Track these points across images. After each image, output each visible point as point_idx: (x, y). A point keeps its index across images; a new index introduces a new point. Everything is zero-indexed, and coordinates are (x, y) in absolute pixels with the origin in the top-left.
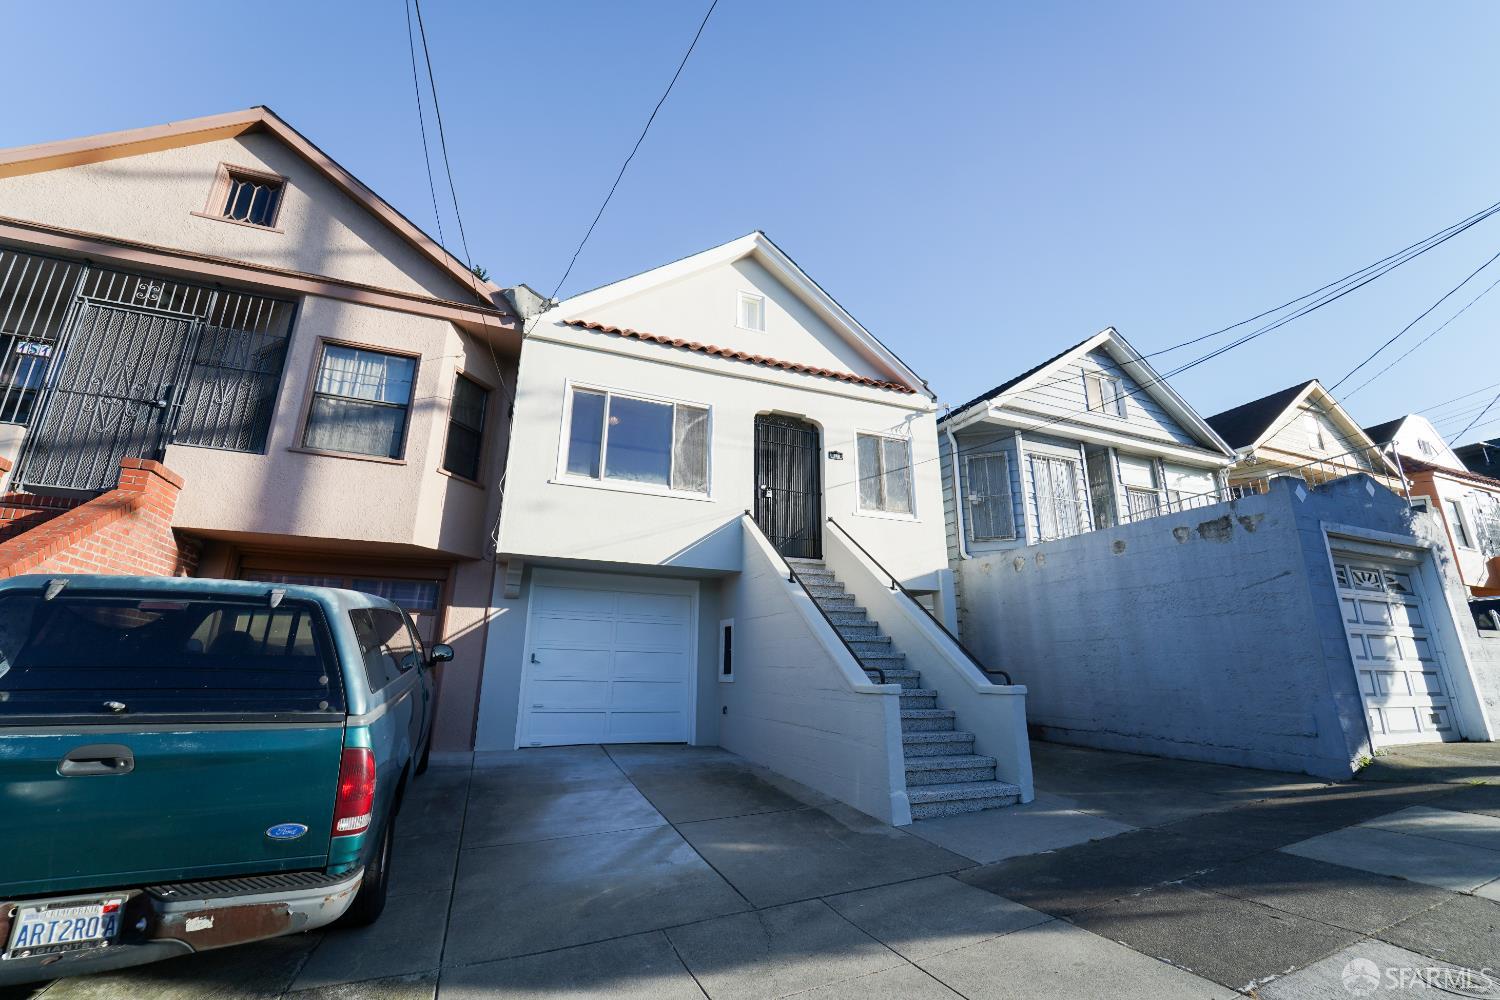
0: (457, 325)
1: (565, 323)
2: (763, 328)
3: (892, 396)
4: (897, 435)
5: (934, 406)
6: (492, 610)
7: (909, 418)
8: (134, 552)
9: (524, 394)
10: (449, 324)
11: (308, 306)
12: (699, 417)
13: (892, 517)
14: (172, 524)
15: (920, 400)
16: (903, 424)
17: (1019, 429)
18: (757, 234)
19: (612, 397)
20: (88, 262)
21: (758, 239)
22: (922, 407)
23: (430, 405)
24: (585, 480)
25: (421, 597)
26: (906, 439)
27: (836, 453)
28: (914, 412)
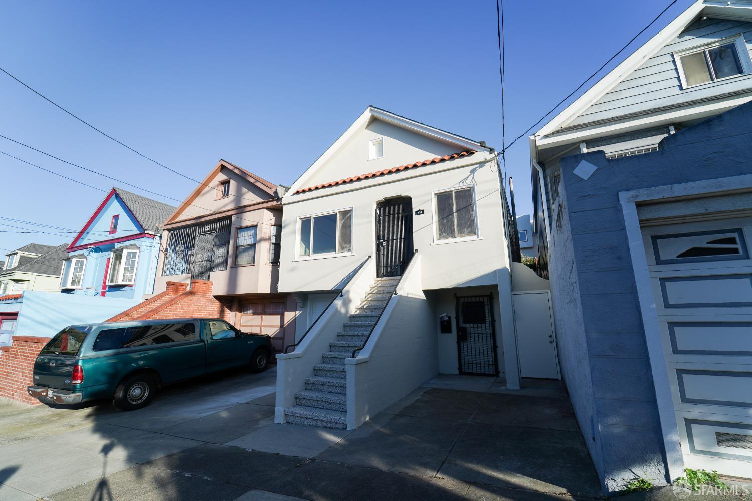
0: (267, 208)
1: (294, 194)
2: (382, 156)
3: (458, 162)
4: (464, 186)
5: (493, 155)
6: (297, 312)
7: (473, 172)
8: (196, 305)
9: (284, 227)
10: (265, 210)
11: (233, 218)
12: (347, 215)
13: (461, 241)
14: (211, 295)
15: (481, 155)
16: (468, 177)
17: (583, 141)
18: (369, 108)
19: (314, 218)
20: (198, 225)
21: (371, 110)
22: (481, 160)
23: (261, 240)
24: (307, 258)
25: (282, 309)
26: (471, 186)
27: (419, 211)
28: (478, 165)
